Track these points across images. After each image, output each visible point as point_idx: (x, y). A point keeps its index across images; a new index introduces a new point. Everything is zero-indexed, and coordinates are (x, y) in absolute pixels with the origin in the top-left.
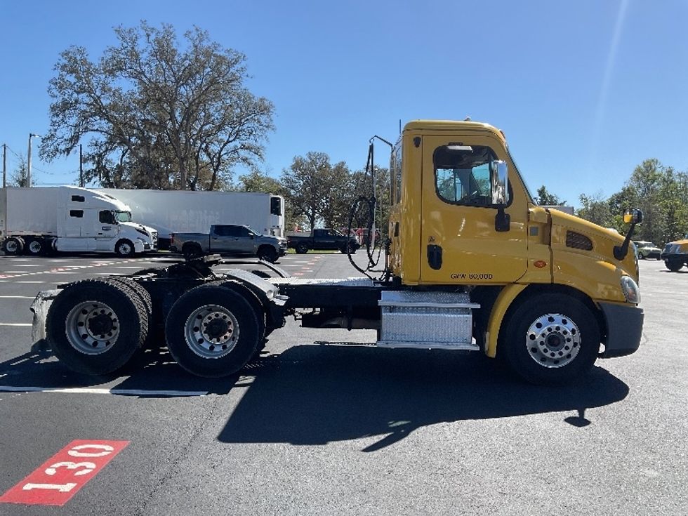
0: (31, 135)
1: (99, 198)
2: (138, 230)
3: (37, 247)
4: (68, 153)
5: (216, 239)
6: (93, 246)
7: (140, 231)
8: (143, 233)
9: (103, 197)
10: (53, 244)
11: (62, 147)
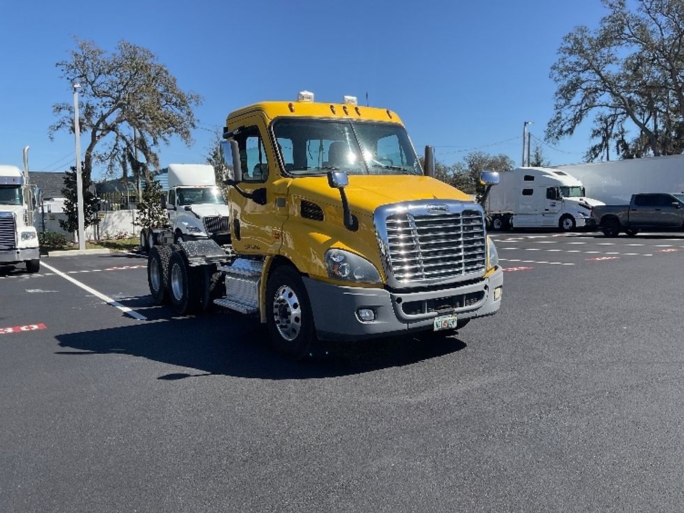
0: (525, 124)
1: (547, 176)
2: (580, 204)
3: (499, 224)
4: (572, 132)
5: (635, 210)
6: (540, 222)
7: (583, 205)
8: (585, 207)
9: (551, 175)
10: (510, 221)
11: (565, 128)
